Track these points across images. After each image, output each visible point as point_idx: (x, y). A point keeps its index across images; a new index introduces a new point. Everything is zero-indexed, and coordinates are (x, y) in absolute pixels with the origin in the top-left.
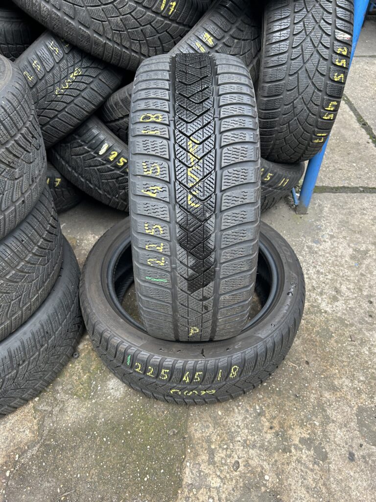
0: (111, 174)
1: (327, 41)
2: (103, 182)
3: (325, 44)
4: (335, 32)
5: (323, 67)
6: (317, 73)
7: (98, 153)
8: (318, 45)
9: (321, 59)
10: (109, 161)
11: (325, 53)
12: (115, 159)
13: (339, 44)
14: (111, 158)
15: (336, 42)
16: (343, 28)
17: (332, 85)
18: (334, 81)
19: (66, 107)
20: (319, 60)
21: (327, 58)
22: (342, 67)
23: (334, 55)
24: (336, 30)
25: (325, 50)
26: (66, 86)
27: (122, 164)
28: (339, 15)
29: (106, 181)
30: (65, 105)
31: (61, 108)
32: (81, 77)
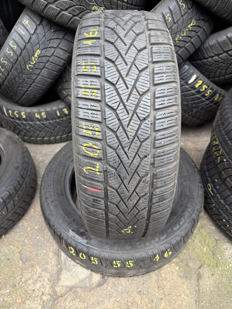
0: (192, 98)
2: (184, 104)
7: (187, 83)
10: (194, 88)
12: (200, 86)
14: (197, 86)
27: (203, 89)
29: (187, 103)
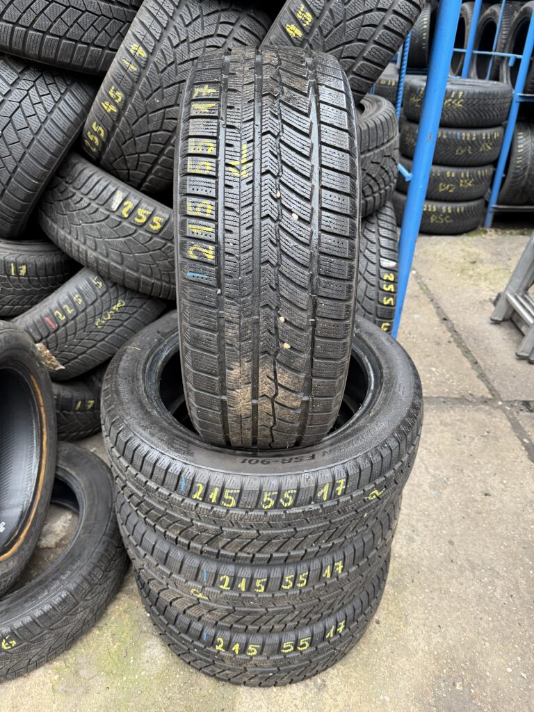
1: (373, 269)
3: (371, 272)
4: (379, 260)
5: (372, 292)
6: (366, 298)
8: (364, 272)
9: (369, 285)
11: (373, 280)
13: (384, 271)
15: (382, 270)
16: (387, 257)
17: (382, 308)
18: (383, 304)
19: (106, 337)
20: (367, 287)
21: (374, 284)
22: (390, 291)
23: (381, 281)
24: (381, 259)
25: (372, 277)
26: (107, 317)
28: (383, 245)
30: (105, 335)
31: (101, 338)
32: (124, 308)
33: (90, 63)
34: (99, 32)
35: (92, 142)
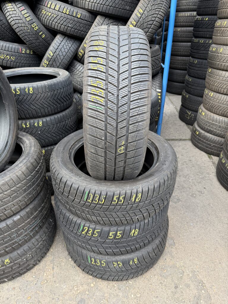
33: (81, 36)
34: (84, 28)
35: (80, 55)
